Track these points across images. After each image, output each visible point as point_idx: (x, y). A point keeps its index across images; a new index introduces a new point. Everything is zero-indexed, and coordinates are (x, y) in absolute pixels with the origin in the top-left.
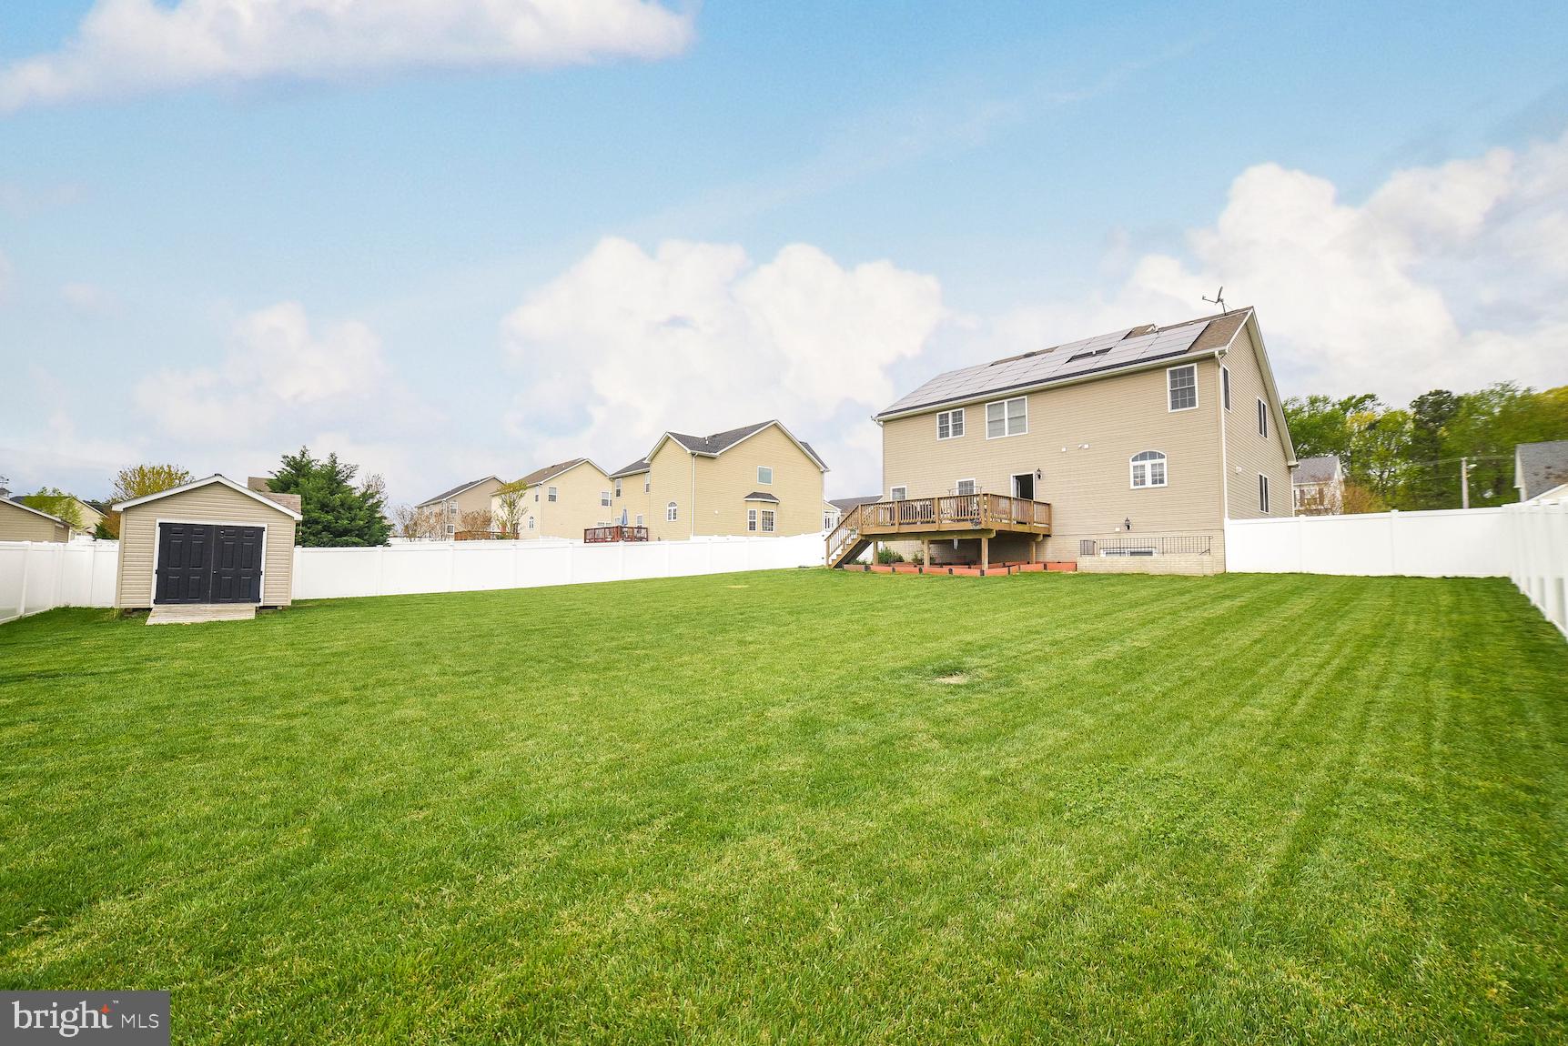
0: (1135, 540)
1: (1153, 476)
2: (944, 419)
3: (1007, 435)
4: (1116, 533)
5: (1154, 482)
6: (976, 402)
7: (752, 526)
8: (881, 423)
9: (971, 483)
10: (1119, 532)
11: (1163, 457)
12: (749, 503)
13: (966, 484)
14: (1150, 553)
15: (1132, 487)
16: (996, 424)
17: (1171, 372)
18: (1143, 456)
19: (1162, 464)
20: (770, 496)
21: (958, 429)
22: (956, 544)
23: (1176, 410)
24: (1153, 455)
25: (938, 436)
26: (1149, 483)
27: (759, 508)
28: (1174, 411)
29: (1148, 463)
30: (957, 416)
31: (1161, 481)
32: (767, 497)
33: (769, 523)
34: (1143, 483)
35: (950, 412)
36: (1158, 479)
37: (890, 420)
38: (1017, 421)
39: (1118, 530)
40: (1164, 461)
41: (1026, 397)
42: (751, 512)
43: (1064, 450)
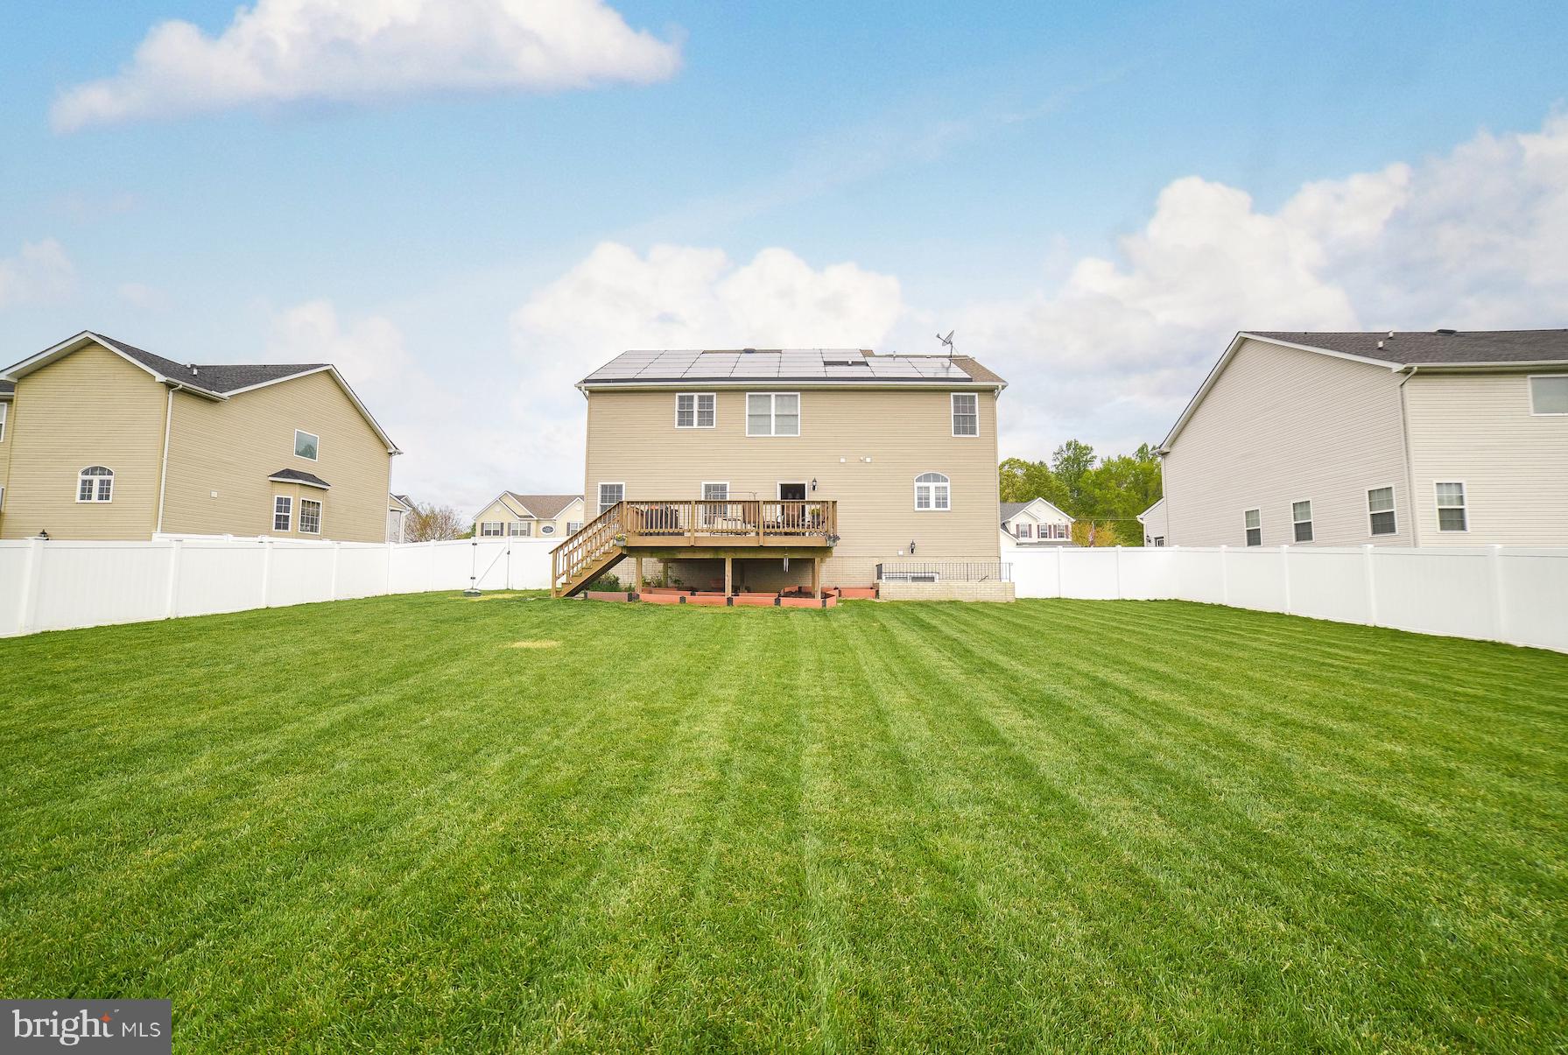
0: (916, 565)
1: (936, 499)
2: (686, 403)
3: (773, 434)
4: (899, 556)
5: (938, 505)
6: (734, 388)
7: (282, 523)
8: (587, 392)
9: (723, 488)
10: (902, 556)
11: (946, 480)
12: (277, 485)
13: (716, 487)
14: (932, 579)
15: (917, 509)
16: (759, 419)
17: (955, 397)
18: (927, 478)
19: (946, 488)
20: (312, 478)
21: (706, 417)
22: (786, 564)
23: (959, 436)
24: (936, 478)
25: (676, 422)
26: (933, 506)
27: (296, 496)
28: (957, 436)
29: (932, 485)
30: (706, 403)
31: (945, 505)
32: (310, 481)
33: (310, 522)
34: (927, 505)
35: (696, 395)
36: (942, 502)
37: (599, 390)
38: (786, 419)
39: (901, 553)
40: (947, 484)
41: (799, 393)
42: (280, 500)
43: (843, 460)
